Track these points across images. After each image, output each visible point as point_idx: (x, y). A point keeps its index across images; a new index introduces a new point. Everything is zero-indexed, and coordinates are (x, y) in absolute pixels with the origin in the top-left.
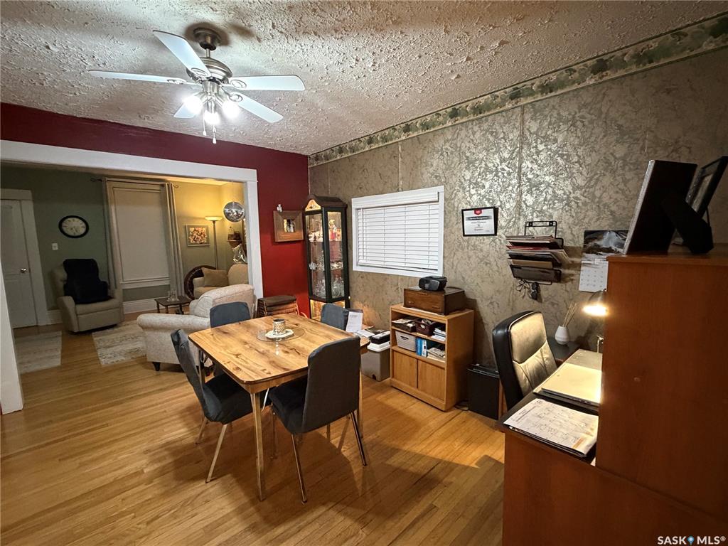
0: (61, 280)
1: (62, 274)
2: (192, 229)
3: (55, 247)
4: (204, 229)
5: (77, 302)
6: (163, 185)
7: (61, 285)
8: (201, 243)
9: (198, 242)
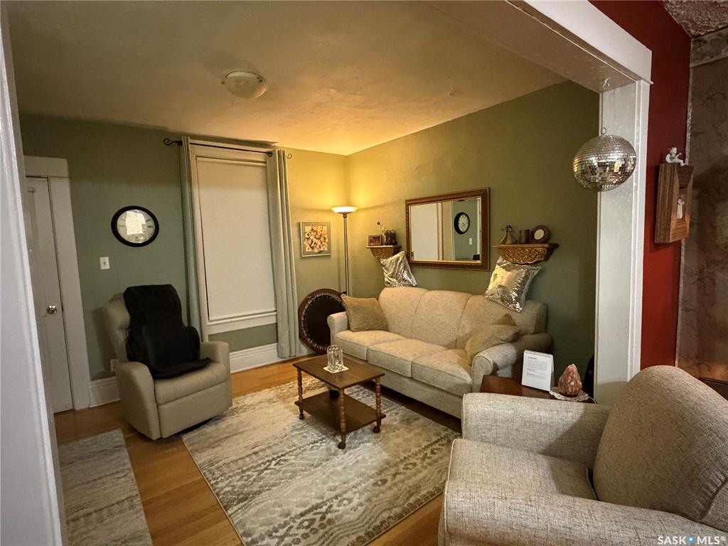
0: (121, 328)
1: (120, 316)
2: (308, 229)
3: (105, 263)
4: (325, 228)
5: (158, 375)
6: (270, 154)
7: (121, 337)
8: (320, 252)
9: (316, 251)
